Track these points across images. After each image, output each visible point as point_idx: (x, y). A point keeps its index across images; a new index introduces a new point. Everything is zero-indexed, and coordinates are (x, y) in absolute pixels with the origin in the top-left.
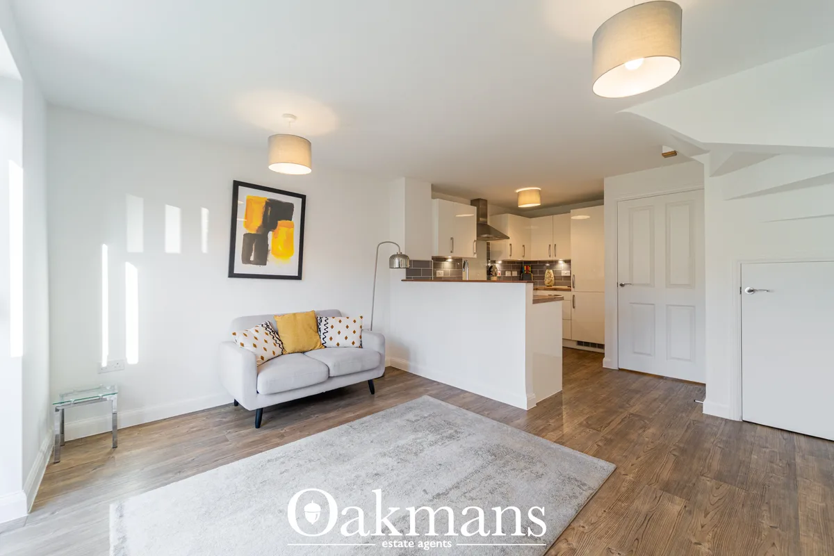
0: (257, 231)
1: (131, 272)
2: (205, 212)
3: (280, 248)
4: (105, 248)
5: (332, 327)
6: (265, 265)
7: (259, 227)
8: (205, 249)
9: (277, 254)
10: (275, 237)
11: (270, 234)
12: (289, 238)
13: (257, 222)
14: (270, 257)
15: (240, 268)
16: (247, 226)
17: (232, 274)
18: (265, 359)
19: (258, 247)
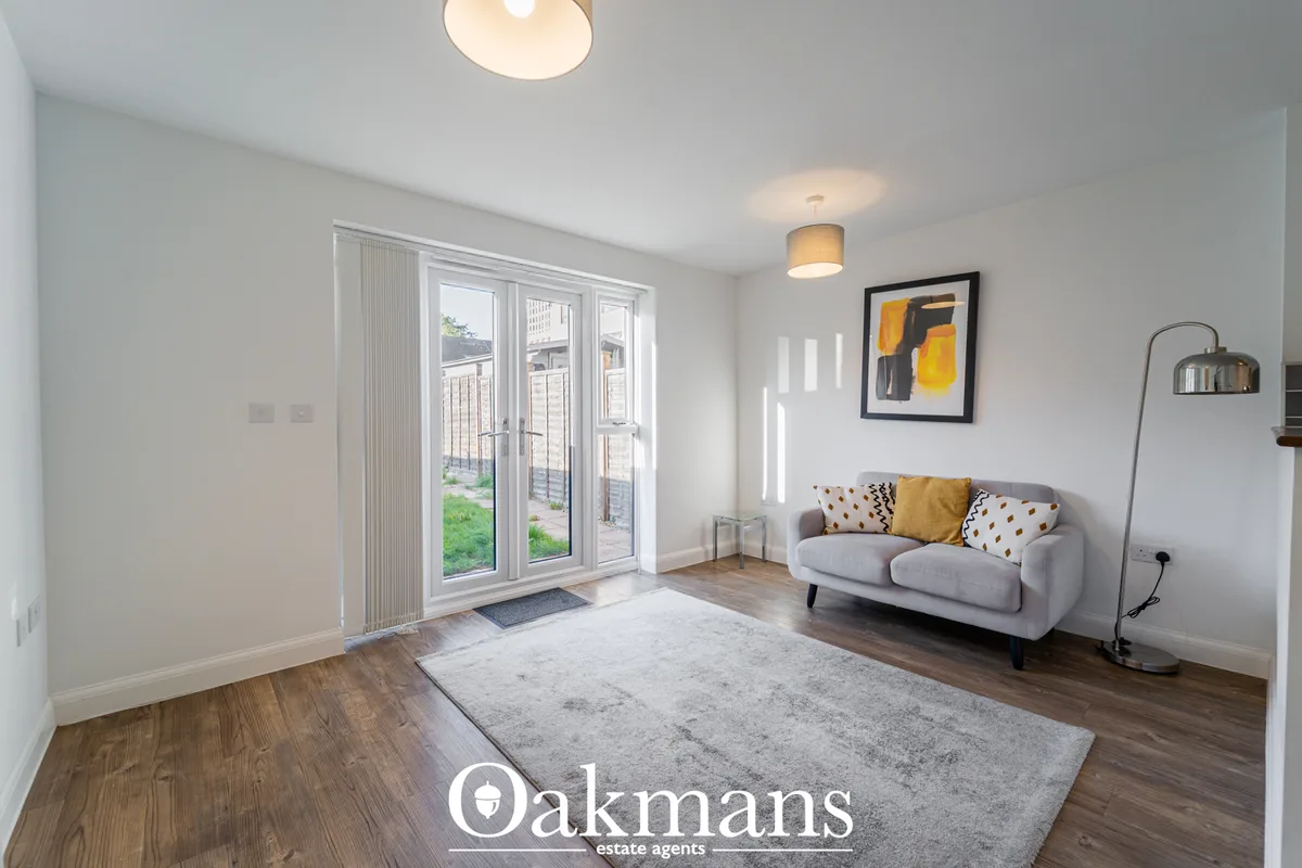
0: (897, 350)
1: (781, 410)
2: (839, 337)
3: (932, 370)
4: (765, 390)
5: (985, 513)
6: (908, 399)
7: (899, 346)
8: (839, 384)
9: (925, 382)
10: (923, 355)
11: (916, 352)
12: (947, 353)
13: (895, 338)
14: (916, 387)
15: (875, 405)
16: (882, 346)
17: (865, 414)
18: (865, 529)
19: (898, 373)
